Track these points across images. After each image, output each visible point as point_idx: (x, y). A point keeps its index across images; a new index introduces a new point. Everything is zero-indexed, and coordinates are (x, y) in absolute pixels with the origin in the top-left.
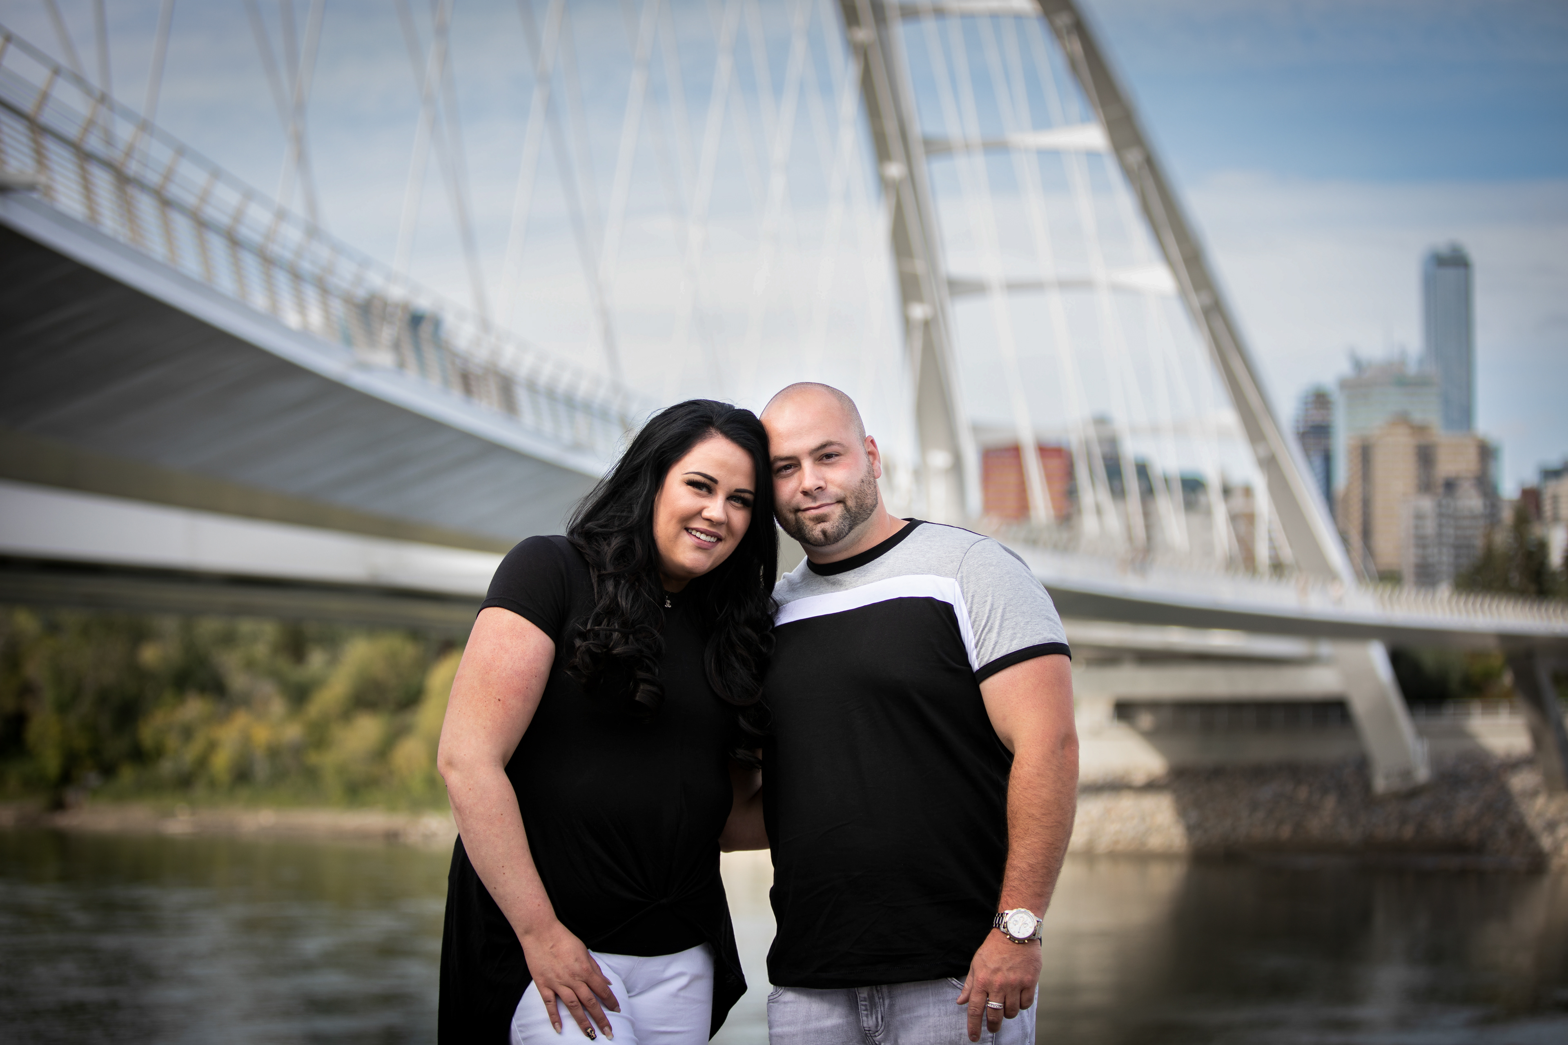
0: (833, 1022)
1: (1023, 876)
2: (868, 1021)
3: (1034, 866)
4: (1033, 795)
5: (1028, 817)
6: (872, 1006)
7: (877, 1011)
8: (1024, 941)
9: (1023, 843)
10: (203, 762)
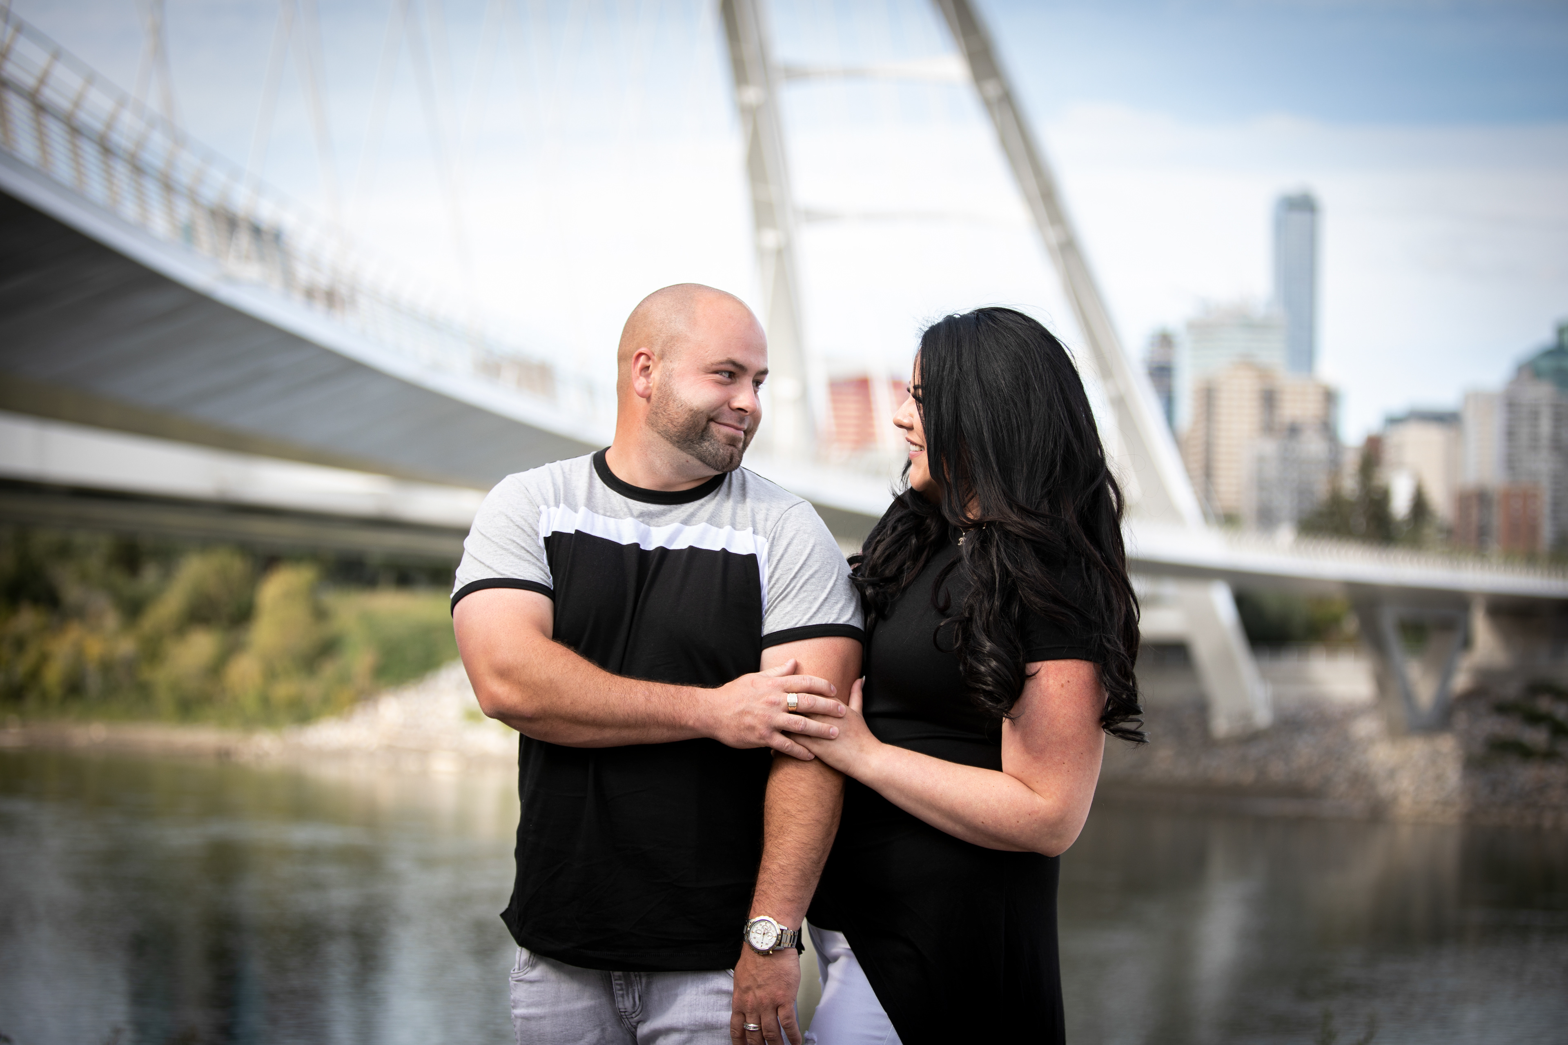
0: (584, 1005)
1: (773, 878)
2: (623, 1001)
3: (785, 868)
4: (789, 789)
5: (783, 814)
6: (629, 984)
7: (634, 990)
8: (768, 952)
9: (776, 842)
10: (35, 674)
